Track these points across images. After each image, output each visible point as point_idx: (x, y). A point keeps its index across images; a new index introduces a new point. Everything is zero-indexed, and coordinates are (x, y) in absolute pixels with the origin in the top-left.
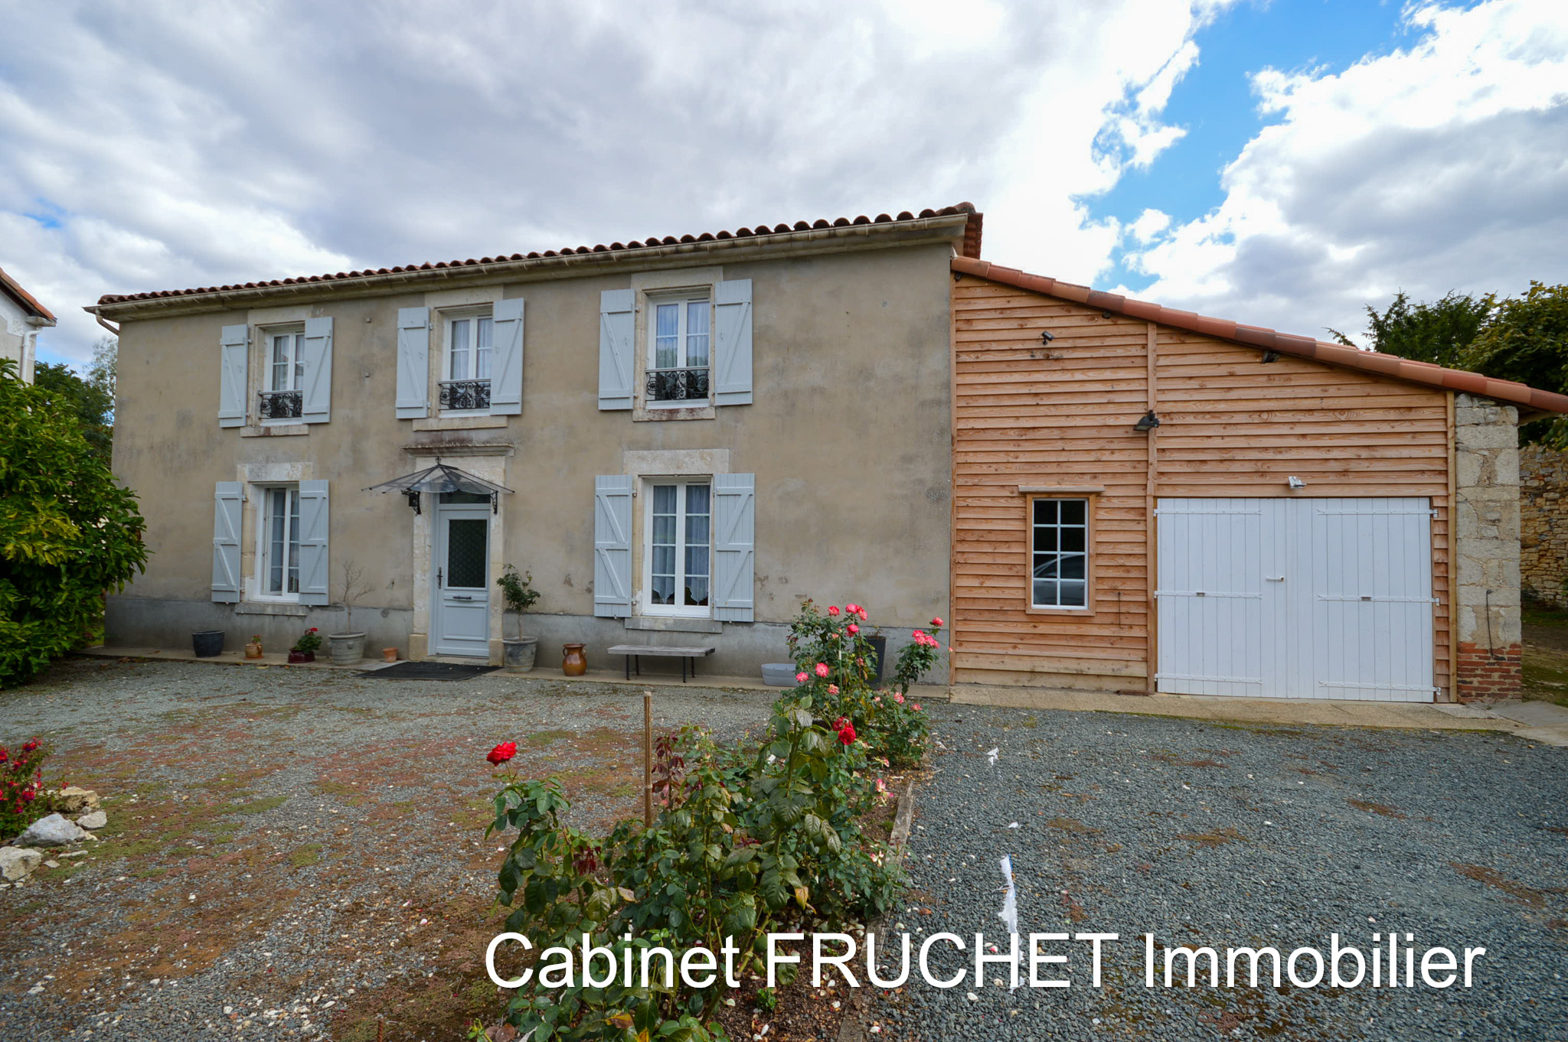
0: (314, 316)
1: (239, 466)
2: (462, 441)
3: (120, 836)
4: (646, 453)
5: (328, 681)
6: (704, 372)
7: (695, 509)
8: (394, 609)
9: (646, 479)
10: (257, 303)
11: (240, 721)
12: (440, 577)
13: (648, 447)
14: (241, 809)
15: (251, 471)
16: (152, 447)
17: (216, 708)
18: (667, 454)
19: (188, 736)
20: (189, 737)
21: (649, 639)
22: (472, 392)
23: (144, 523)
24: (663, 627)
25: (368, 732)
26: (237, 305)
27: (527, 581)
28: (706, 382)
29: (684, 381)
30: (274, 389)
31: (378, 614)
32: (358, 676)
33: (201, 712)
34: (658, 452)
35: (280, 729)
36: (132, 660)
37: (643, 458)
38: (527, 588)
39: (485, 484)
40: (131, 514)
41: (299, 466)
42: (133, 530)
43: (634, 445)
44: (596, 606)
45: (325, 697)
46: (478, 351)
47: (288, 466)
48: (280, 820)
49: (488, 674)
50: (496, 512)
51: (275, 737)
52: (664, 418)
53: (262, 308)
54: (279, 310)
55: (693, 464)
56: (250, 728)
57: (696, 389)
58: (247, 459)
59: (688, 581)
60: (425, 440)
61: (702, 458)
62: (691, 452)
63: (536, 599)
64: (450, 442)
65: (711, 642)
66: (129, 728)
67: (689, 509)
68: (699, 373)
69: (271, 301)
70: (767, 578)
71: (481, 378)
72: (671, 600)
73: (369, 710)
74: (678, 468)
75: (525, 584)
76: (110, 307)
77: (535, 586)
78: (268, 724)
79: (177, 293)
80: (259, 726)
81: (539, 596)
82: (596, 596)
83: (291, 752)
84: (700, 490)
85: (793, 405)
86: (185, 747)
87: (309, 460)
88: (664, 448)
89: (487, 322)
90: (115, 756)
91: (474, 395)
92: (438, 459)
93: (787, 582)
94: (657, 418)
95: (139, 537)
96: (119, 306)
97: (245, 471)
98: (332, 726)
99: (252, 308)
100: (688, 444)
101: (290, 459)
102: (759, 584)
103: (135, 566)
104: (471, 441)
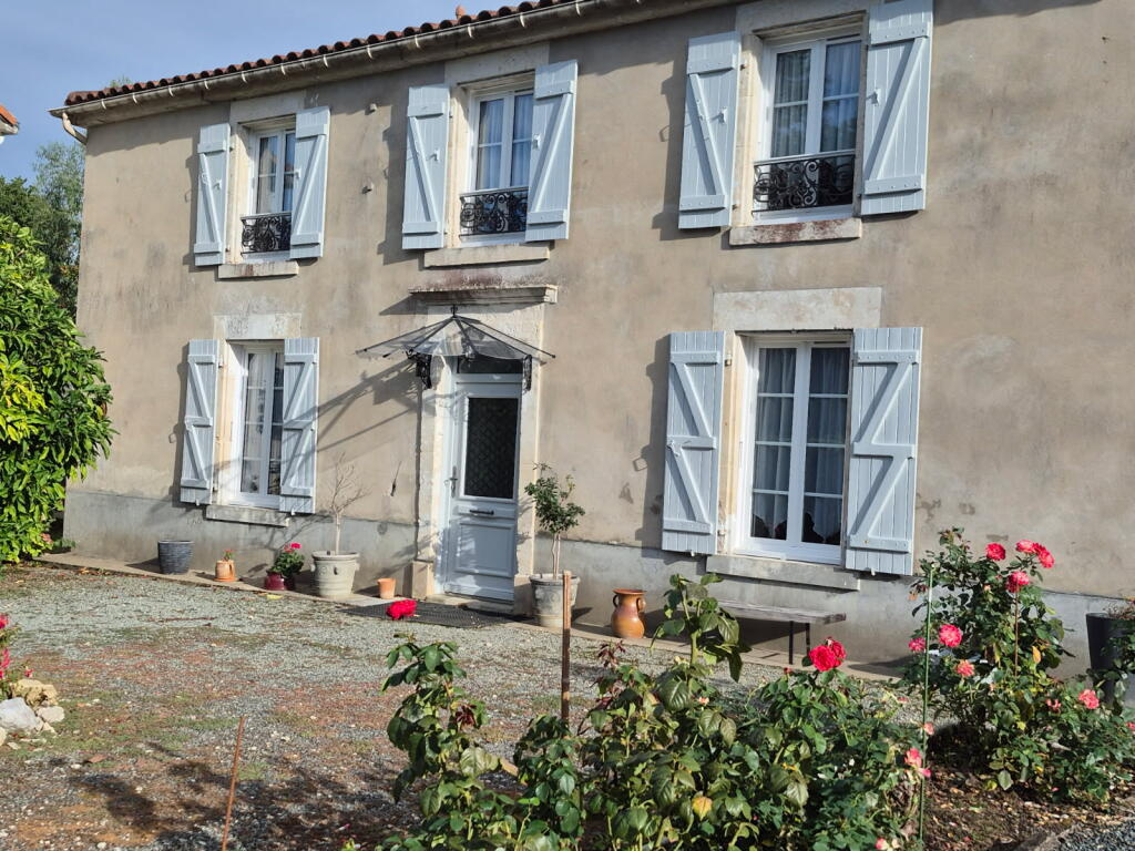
0: (308, 106)
1: (215, 318)
2: (488, 281)
3: (75, 732)
4: (747, 295)
5: (307, 613)
6: (846, 160)
7: (825, 386)
8: (395, 524)
9: (748, 337)
10: (240, 94)
11: (201, 646)
12: (454, 479)
13: (751, 287)
14: (194, 724)
15: (230, 326)
16: (120, 294)
17: (177, 629)
18: (781, 296)
19: (146, 653)
20: (146, 656)
21: (743, 591)
22: (503, 207)
23: (110, 393)
24: (764, 575)
25: (342, 672)
26: (218, 97)
27: (567, 490)
28: (849, 177)
29: (815, 176)
30: (257, 212)
31: (373, 529)
32: (344, 611)
33: (162, 632)
34: (767, 295)
35: (243, 659)
36: (94, 571)
37: (741, 304)
38: (568, 501)
39: (515, 344)
40: (97, 383)
41: (286, 318)
42: (99, 401)
43: (731, 283)
44: (665, 535)
45: (300, 630)
46: (514, 145)
47: (271, 318)
48: (230, 739)
49: (508, 625)
50: (529, 387)
51: (237, 666)
52: (778, 239)
53: (246, 98)
54: (264, 100)
55: (821, 313)
56: (212, 653)
57: (834, 190)
58: (223, 309)
59: (809, 502)
60: (439, 281)
61: (837, 303)
62: (820, 292)
63: (578, 518)
64: (472, 283)
65: (836, 604)
66: (86, 640)
67: (815, 385)
68: (839, 162)
69: (257, 90)
70: (938, 503)
71: (516, 186)
72: (781, 534)
73: (347, 649)
74: (798, 319)
75: (565, 495)
76: (77, 108)
77: (577, 499)
78: (231, 651)
79: (150, 85)
80: (221, 652)
81: (582, 513)
82: (665, 518)
83: (252, 681)
84: (833, 357)
85: (997, 208)
86: (143, 665)
87: (297, 311)
88: (776, 286)
89: (527, 101)
90: (71, 664)
91: (506, 211)
92: (454, 310)
93: (973, 511)
94: (766, 239)
95: (105, 411)
96: (88, 106)
97: (223, 326)
98: (301, 662)
99: (235, 100)
100: (814, 281)
101: (274, 309)
102: (924, 514)
103: (99, 449)
104: (499, 281)
